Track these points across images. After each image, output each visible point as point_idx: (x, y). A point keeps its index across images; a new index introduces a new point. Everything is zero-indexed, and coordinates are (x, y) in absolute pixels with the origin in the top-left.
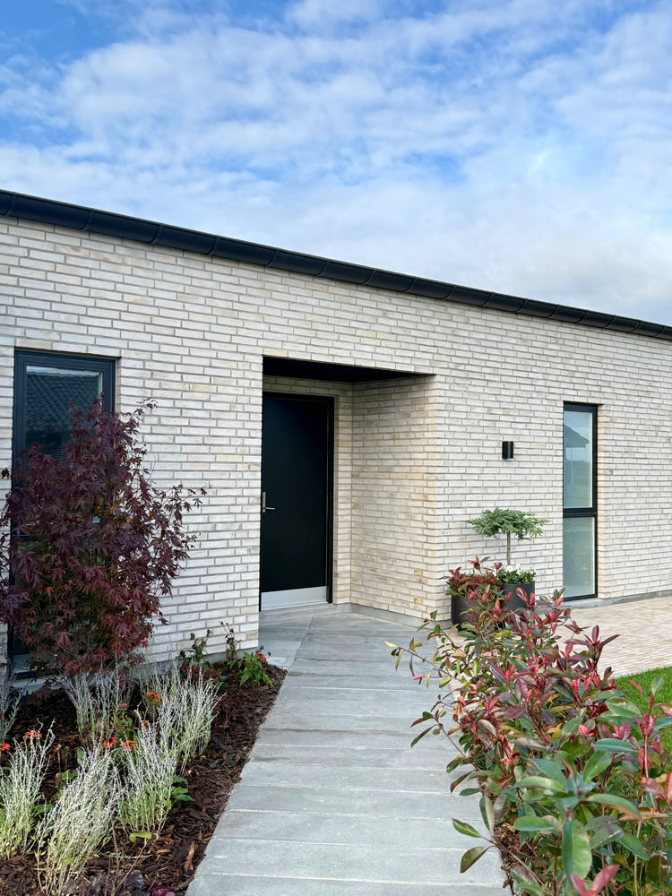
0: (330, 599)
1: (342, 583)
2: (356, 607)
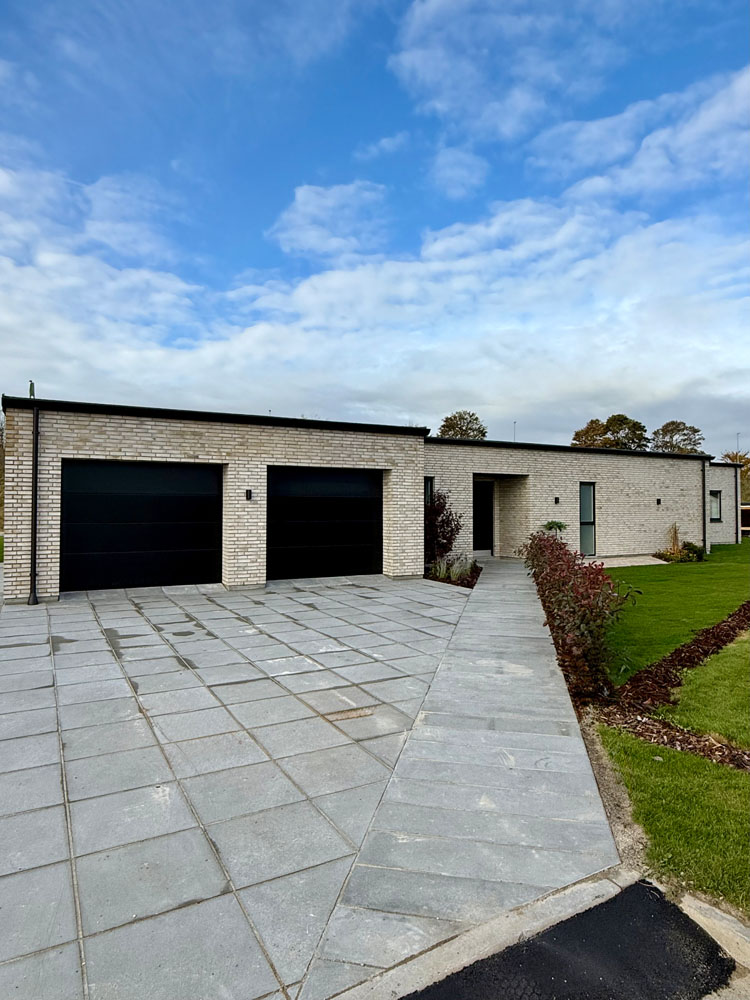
0: (492, 554)
1: (497, 549)
2: (502, 557)
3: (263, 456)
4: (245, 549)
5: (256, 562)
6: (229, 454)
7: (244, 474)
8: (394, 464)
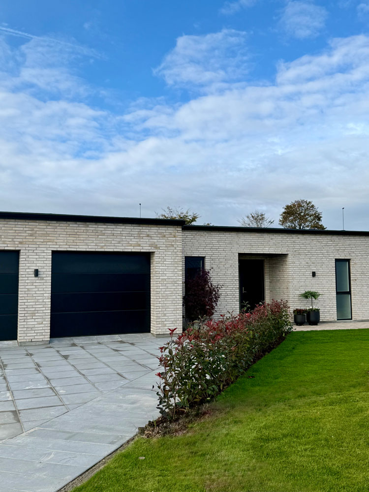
3: (48, 243)
4: (33, 314)
5: (42, 324)
6: (21, 243)
7: (33, 257)
8: (156, 247)
